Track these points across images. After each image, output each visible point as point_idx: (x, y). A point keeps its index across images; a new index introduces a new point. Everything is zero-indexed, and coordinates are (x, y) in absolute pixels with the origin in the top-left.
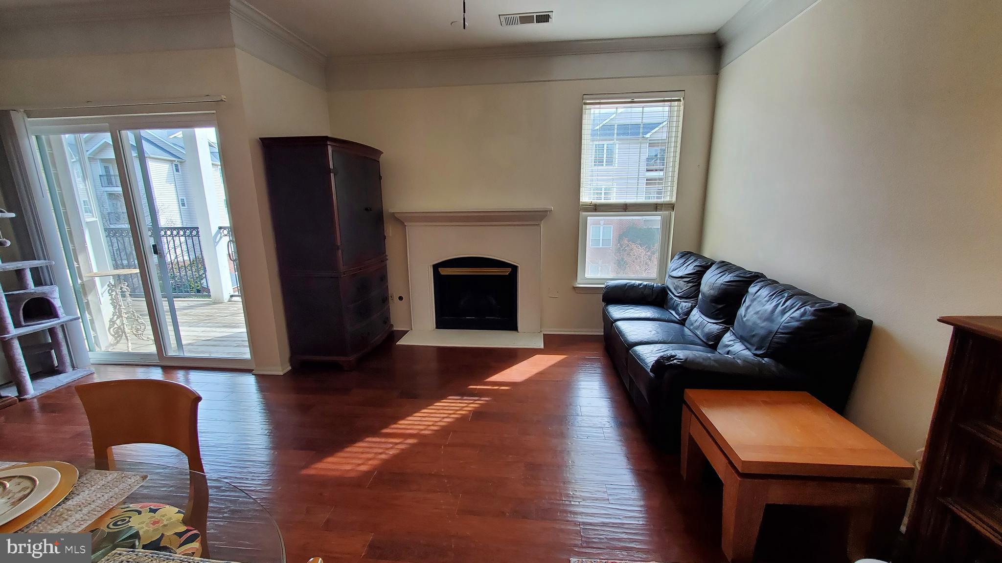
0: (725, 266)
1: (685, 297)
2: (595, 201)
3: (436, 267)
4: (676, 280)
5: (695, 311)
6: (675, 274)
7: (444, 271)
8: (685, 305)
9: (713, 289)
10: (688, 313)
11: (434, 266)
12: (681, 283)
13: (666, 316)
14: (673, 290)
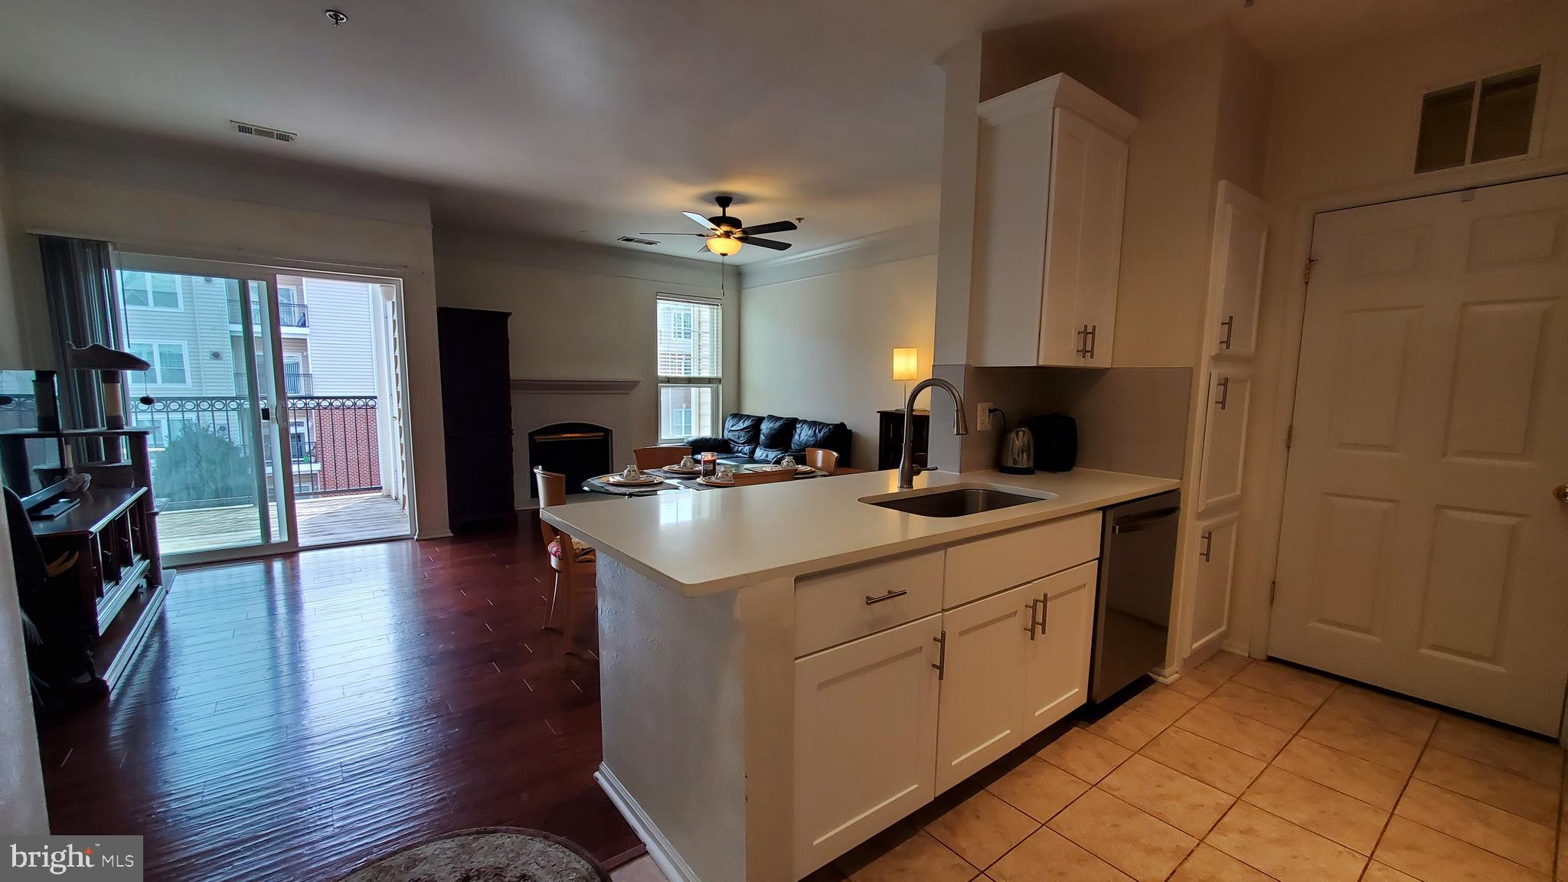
0: (772, 418)
1: (748, 442)
2: (670, 375)
3: (531, 435)
4: (736, 433)
5: (758, 450)
6: (734, 428)
7: (539, 439)
8: (747, 449)
9: (774, 430)
10: (753, 452)
11: (529, 434)
12: (742, 433)
13: (732, 455)
14: (736, 440)
